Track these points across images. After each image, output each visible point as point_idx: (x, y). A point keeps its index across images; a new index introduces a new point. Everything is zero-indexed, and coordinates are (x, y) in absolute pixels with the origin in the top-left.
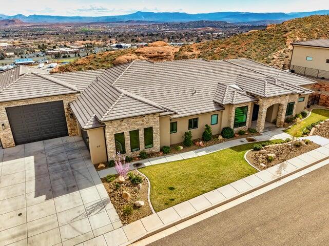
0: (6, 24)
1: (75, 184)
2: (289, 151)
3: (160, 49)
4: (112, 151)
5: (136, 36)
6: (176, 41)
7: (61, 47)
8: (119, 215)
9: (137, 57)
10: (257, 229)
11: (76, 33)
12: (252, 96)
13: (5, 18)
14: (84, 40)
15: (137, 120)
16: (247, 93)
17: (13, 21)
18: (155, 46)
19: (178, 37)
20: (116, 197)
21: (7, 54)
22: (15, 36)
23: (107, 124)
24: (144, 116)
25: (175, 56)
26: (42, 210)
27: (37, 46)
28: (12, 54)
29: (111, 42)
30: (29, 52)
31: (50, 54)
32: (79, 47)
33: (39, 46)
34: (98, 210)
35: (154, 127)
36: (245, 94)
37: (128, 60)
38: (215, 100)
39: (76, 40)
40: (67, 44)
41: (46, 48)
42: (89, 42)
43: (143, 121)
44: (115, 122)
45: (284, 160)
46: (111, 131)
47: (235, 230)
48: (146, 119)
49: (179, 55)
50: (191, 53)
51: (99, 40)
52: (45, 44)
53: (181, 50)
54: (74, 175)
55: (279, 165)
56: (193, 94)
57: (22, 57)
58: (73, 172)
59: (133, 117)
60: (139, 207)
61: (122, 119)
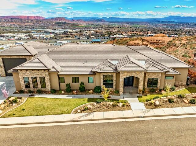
0: (97, 22)
3: (159, 38)
4: (23, 85)
5: (164, 30)
6: (190, 34)
7: (119, 34)
9: (141, 42)
11: (131, 27)
13: (97, 19)
14: (133, 31)
15: (35, 72)
16: (116, 67)
17: (101, 20)
18: (157, 36)
19: (192, 32)
21: (91, 36)
22: (100, 28)
23: (19, 71)
24: (39, 70)
25: (168, 43)
27: (107, 33)
28: (93, 36)
29: (147, 33)
30: (102, 36)
31: (111, 38)
32: (128, 35)
33: (108, 33)
35: (45, 77)
37: (135, 44)
39: (128, 31)
40: (122, 33)
41: (111, 34)
42: (135, 32)
43: (38, 73)
44: (23, 71)
45: (93, 112)
46: (22, 75)
48: (40, 72)
49: (171, 43)
50: (180, 42)
51: (141, 32)
52: (111, 32)
53: (174, 40)
57: (97, 39)
59: (33, 70)
61: (27, 70)
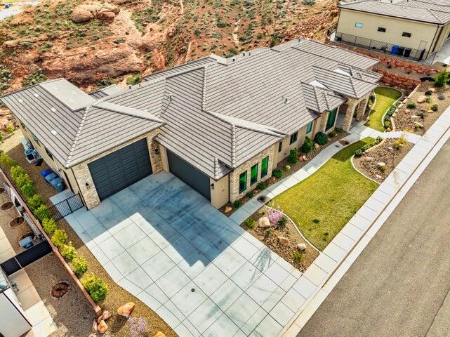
1: (219, 239)
2: (392, 156)
8: (291, 263)
10: (410, 246)
12: (340, 95)
16: (334, 92)
20: (274, 245)
26: (211, 278)
34: (267, 263)
35: (269, 156)
36: (333, 94)
38: (308, 107)
45: (393, 168)
47: (395, 252)
54: (208, 228)
55: (392, 174)
56: (285, 102)
58: (203, 224)
60: (304, 250)
